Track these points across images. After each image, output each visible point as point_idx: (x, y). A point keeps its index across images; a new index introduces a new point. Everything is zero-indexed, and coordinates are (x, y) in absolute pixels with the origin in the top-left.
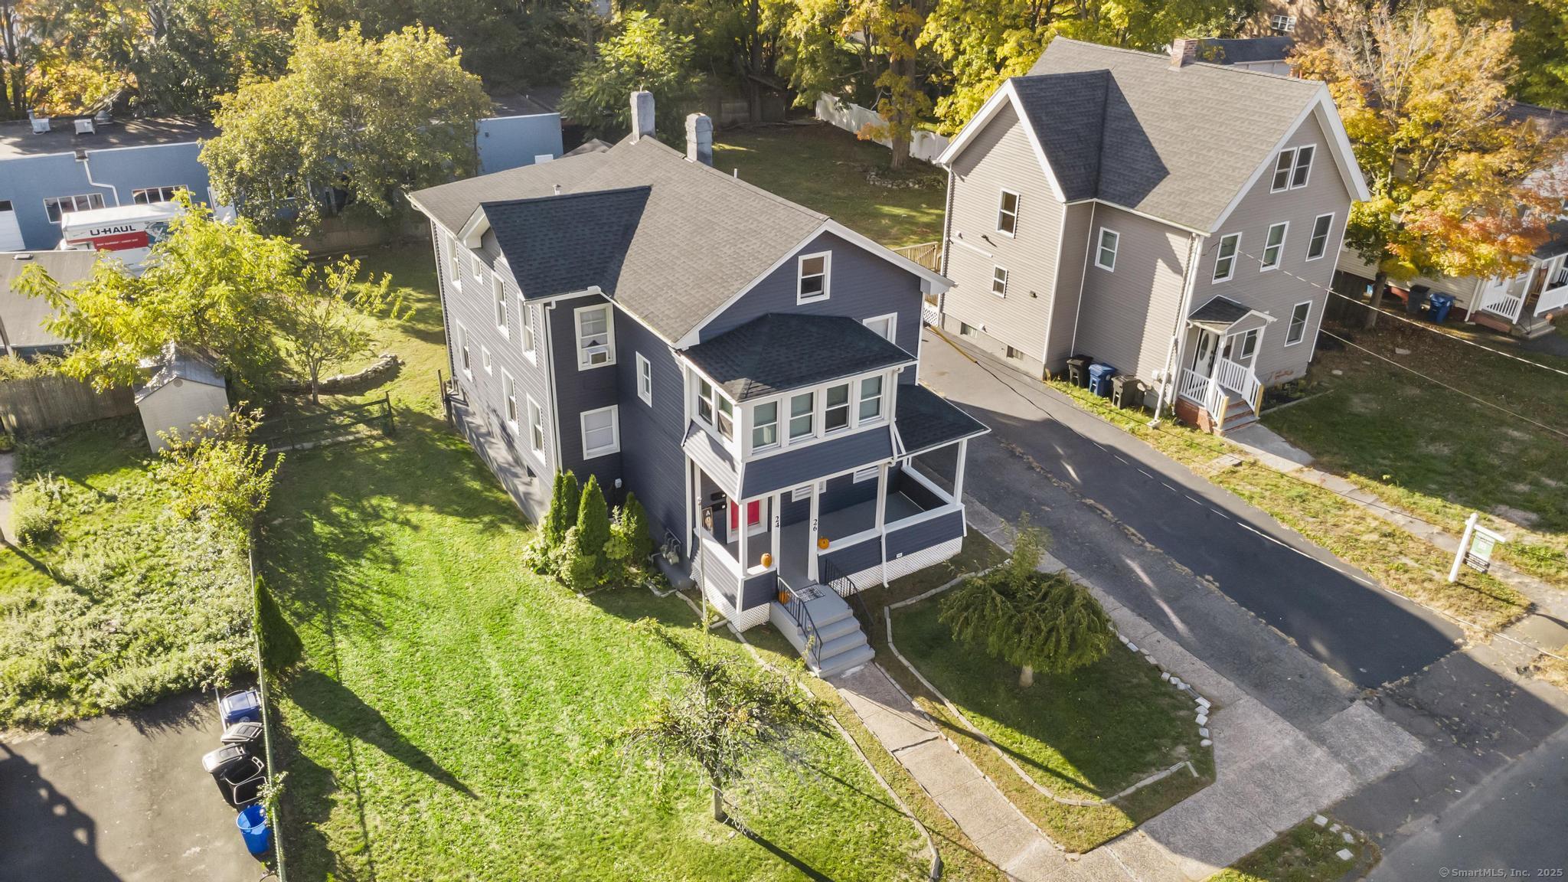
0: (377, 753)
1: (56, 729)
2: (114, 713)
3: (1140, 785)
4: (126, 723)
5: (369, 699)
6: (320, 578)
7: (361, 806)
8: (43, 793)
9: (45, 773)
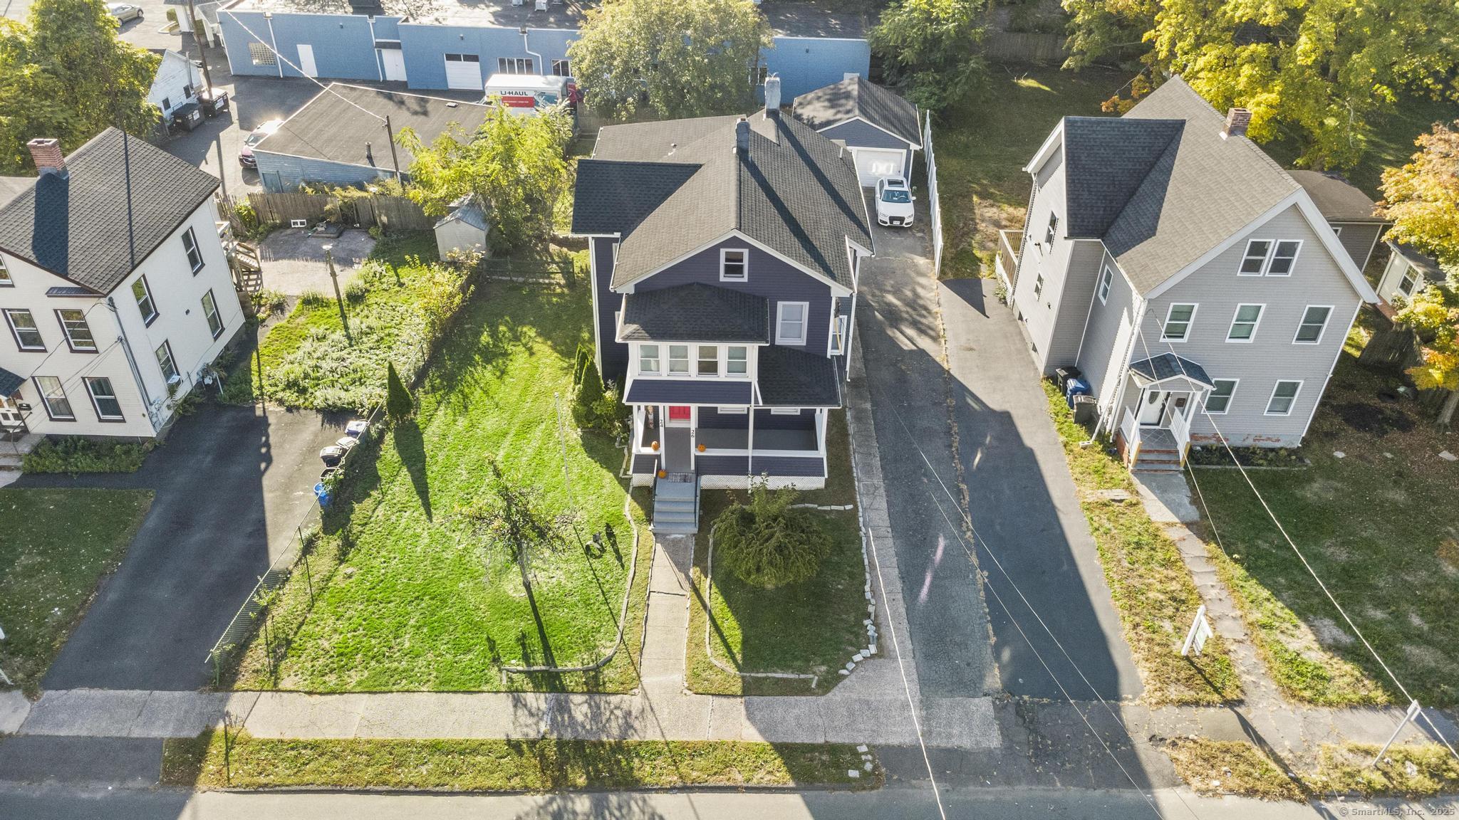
0: (409, 479)
1: (290, 409)
2: (318, 411)
3: (770, 675)
4: (320, 417)
5: (428, 448)
6: (460, 369)
7: (380, 503)
8: (264, 439)
9: (271, 430)
